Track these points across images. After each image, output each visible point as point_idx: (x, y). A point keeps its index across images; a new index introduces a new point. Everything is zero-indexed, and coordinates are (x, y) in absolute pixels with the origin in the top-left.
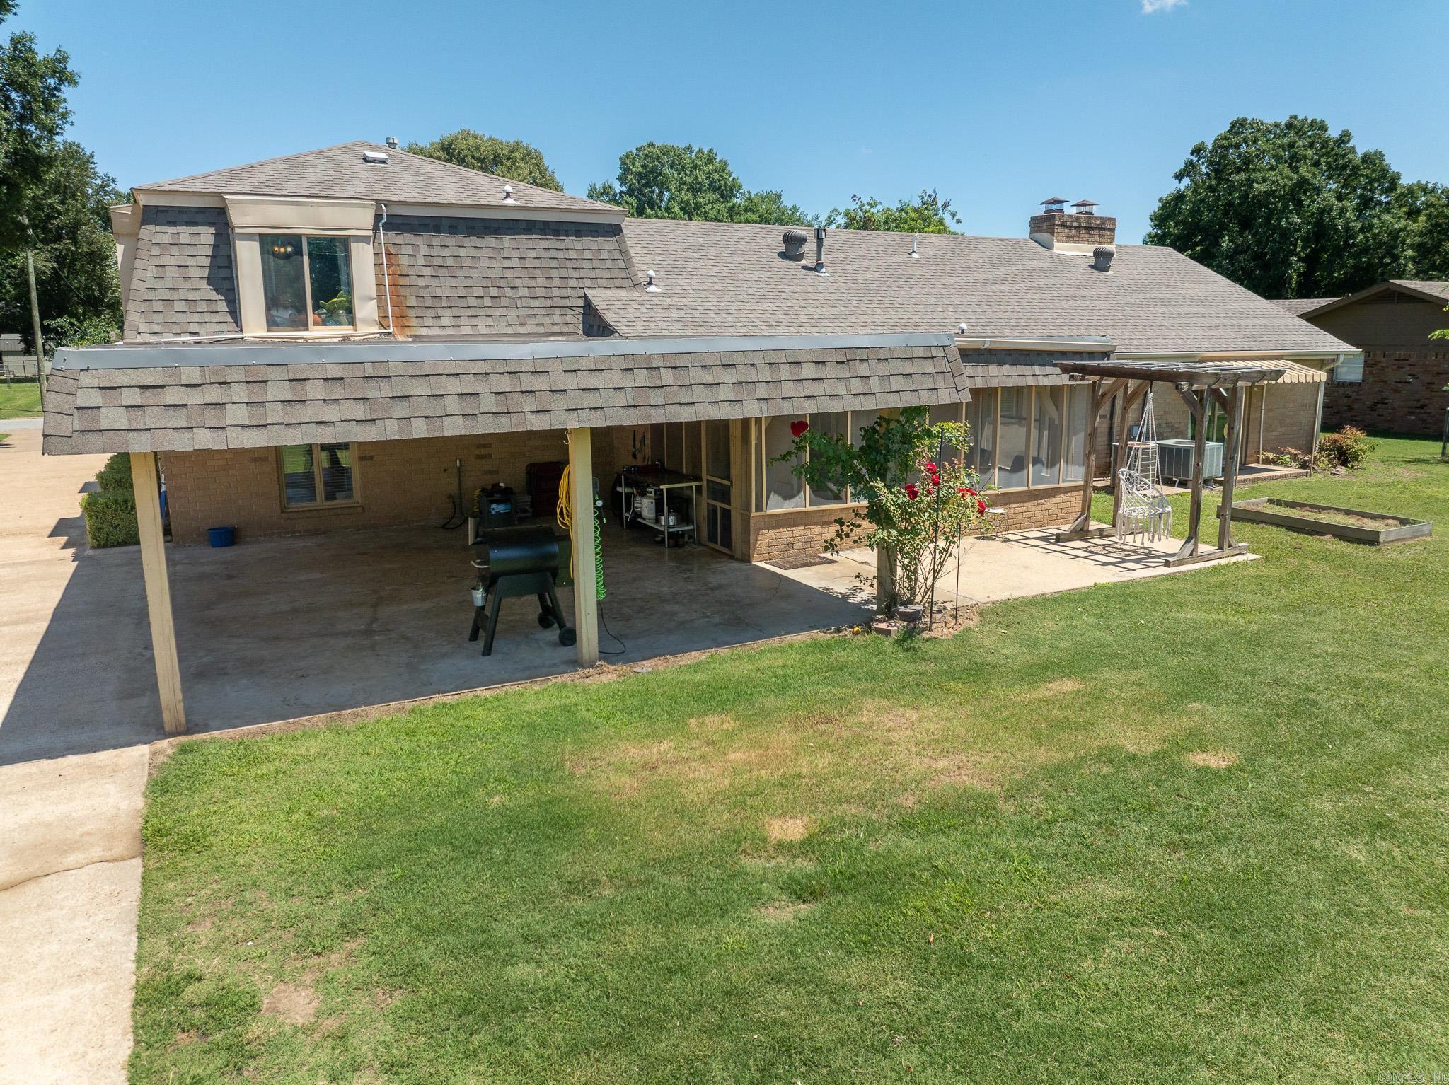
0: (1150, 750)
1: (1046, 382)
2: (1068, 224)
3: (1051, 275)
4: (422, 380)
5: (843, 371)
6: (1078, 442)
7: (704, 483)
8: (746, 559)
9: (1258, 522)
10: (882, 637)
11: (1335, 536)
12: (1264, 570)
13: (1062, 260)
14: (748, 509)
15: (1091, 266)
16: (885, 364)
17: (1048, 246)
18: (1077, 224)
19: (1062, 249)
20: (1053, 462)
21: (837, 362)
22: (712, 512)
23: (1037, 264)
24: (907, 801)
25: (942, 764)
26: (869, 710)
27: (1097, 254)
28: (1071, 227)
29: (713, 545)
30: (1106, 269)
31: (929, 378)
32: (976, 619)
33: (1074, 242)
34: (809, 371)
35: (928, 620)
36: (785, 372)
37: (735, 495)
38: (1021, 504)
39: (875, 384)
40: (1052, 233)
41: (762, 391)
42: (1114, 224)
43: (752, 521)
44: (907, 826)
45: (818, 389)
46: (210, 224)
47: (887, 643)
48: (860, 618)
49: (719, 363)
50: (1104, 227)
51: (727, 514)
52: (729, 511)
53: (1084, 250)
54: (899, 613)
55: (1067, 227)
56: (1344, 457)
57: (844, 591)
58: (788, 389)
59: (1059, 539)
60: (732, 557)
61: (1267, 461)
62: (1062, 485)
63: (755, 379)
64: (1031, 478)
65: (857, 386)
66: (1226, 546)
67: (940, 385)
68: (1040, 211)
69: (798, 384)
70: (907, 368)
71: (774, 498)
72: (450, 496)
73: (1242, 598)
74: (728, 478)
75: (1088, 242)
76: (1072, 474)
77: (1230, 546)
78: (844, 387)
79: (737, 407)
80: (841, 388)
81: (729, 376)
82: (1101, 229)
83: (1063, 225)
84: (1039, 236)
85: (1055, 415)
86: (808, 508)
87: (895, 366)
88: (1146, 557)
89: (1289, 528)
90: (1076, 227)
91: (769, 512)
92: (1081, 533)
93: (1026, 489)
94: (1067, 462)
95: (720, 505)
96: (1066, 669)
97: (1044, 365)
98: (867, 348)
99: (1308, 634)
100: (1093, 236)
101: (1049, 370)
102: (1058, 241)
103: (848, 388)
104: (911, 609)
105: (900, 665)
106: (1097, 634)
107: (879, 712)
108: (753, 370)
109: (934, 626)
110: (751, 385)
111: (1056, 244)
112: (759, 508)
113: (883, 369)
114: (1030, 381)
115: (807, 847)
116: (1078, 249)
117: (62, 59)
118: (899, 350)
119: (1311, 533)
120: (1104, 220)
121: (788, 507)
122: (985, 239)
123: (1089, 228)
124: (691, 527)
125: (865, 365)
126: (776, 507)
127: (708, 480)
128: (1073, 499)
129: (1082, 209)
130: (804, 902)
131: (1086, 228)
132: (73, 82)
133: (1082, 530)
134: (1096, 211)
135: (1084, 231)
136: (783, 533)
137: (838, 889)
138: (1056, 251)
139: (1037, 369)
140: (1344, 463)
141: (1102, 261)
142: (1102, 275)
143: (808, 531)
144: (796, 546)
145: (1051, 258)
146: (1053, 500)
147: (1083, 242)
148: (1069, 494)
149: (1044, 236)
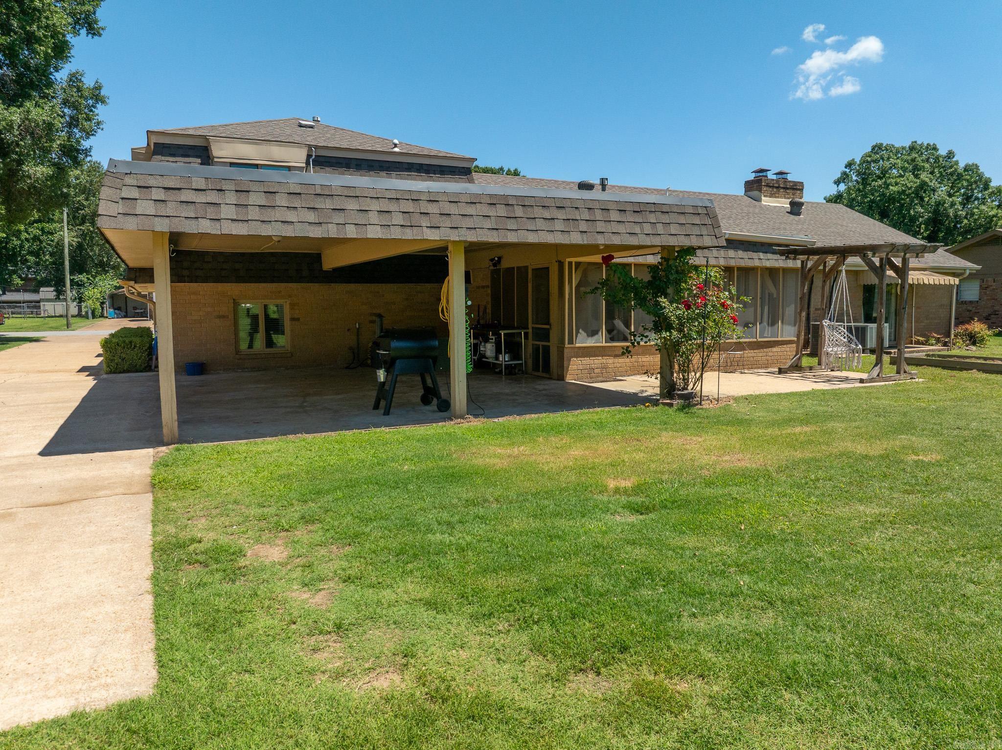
0: (877, 453)
1: (768, 264)
2: (771, 185)
3: (761, 216)
4: (354, 199)
5: (638, 218)
6: (790, 311)
7: (530, 331)
8: (561, 378)
9: (921, 365)
10: (667, 407)
11: (979, 370)
12: (931, 385)
13: (768, 208)
14: (563, 343)
15: (788, 212)
16: (667, 215)
17: (758, 200)
18: (777, 185)
19: (767, 201)
20: (773, 323)
21: (634, 212)
22: (536, 349)
23: (751, 210)
24: (705, 472)
25: (725, 458)
26: (665, 436)
27: (792, 204)
28: (773, 187)
29: (536, 374)
30: (799, 214)
31: (696, 227)
32: (732, 401)
33: (776, 197)
34: (614, 216)
35: (699, 399)
36: (599, 215)
37: (554, 335)
38: (752, 351)
39: (660, 229)
40: (760, 191)
41: (583, 226)
42: (803, 186)
43: (566, 351)
44: (709, 484)
45: (621, 228)
46: (197, 157)
47: (671, 411)
48: (651, 401)
49: (554, 205)
50: (797, 188)
51: (547, 350)
52: (549, 346)
53: (784, 203)
54: (678, 395)
55: (770, 187)
56: (973, 339)
57: (634, 391)
58: (600, 226)
59: (781, 371)
60: (550, 379)
61: (918, 343)
62: (780, 339)
63: (578, 218)
64: (761, 333)
65: (648, 229)
66: (902, 372)
67: (705, 232)
68: (752, 177)
69: (608, 224)
70: (682, 220)
71: (582, 334)
72: (351, 348)
73: (920, 395)
74: (548, 323)
75: (785, 198)
76: (788, 332)
77: (905, 372)
78: (639, 229)
79: (566, 235)
80: (637, 230)
81: (561, 215)
82: (794, 189)
83: (767, 186)
84: (749, 193)
85: (772, 289)
86: (604, 344)
87: (673, 218)
88: (846, 379)
89: (944, 368)
90: (777, 188)
91: (577, 345)
92: (796, 367)
93: (755, 340)
94: (782, 322)
95: (541, 343)
96: (806, 420)
97: (766, 253)
98: (654, 204)
99: (973, 410)
100: (788, 194)
101: (770, 256)
102: (765, 196)
103: (642, 229)
104: (685, 392)
105: (681, 418)
106: (821, 408)
107: (673, 437)
108: (577, 212)
109: (703, 403)
110: (576, 222)
111: (763, 198)
112: (571, 342)
113: (665, 218)
114: (757, 263)
115: (638, 490)
116: (779, 202)
117: (98, 87)
118: (676, 207)
119: (961, 370)
120: (795, 183)
121: (590, 342)
122: (715, 194)
123: (785, 188)
124: (521, 362)
125: (653, 215)
126: (583, 341)
127: (533, 328)
128: (788, 349)
129: (780, 176)
130: (642, 514)
131: (784, 188)
132: (103, 102)
133: (797, 366)
134: (790, 178)
135: (782, 190)
136: (587, 361)
137: (665, 507)
138: (763, 203)
139: (761, 255)
140: (974, 344)
141: (796, 208)
142: (797, 218)
143: (604, 361)
144: (596, 371)
145: (761, 207)
146: (774, 349)
147: (781, 197)
148: (785, 346)
149: (755, 193)
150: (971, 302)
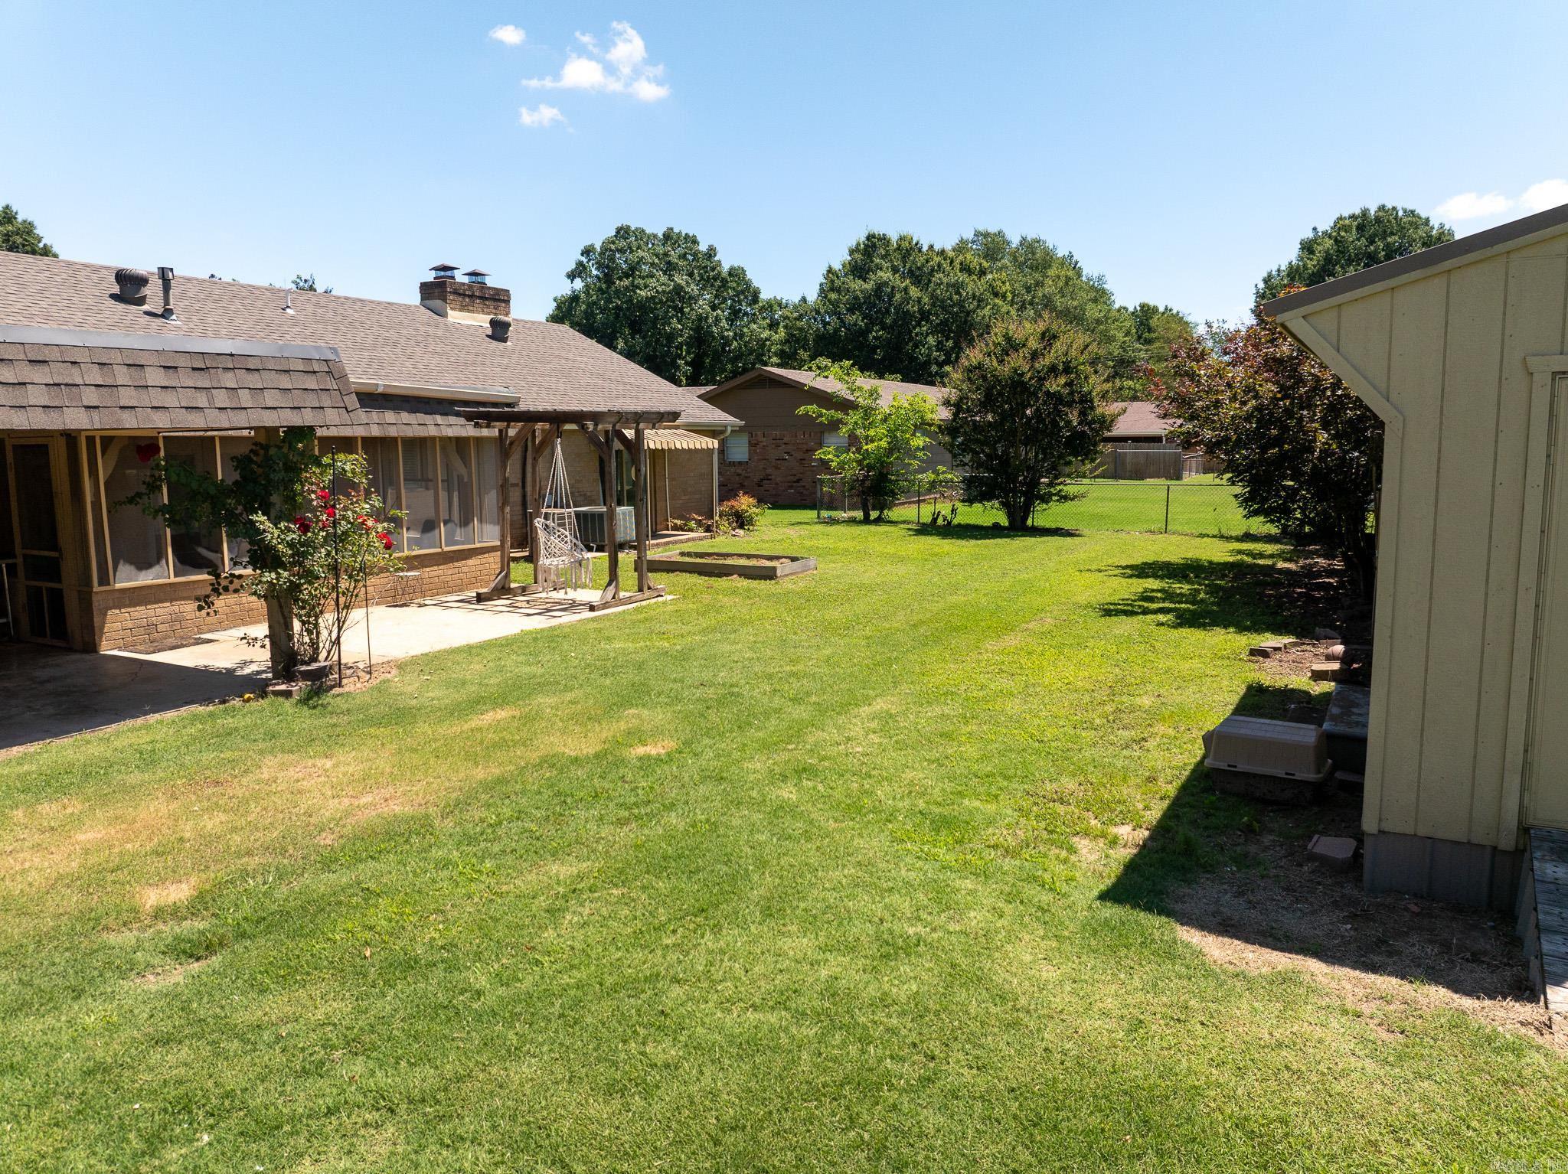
0: (591, 751)
1: (450, 432)
2: (461, 291)
3: (447, 341)
5: (202, 381)
6: (491, 499)
7: (20, 560)
8: (91, 647)
9: (673, 571)
10: (281, 699)
11: (740, 575)
12: (682, 606)
13: (457, 328)
14: (89, 584)
15: (488, 336)
16: (256, 375)
17: (442, 314)
18: (470, 293)
19: (455, 316)
20: (466, 522)
21: (194, 369)
22: (35, 595)
23: (431, 330)
24: (327, 839)
25: (364, 800)
26: (269, 767)
27: (494, 323)
28: (464, 295)
29: (40, 640)
30: (505, 340)
31: (311, 395)
32: (394, 671)
33: (469, 311)
34: (154, 377)
35: (337, 676)
36: (122, 376)
37: (69, 567)
38: (436, 568)
39: (245, 398)
40: (445, 300)
41: (91, 397)
42: (509, 296)
43: (95, 598)
44: (328, 863)
45: (169, 399)
47: (287, 705)
48: (256, 686)
49: (22, 357)
50: (499, 298)
51: (57, 596)
52: (61, 590)
53: (480, 320)
54: (301, 672)
55: (460, 295)
56: (741, 521)
57: (229, 666)
58: (127, 397)
59: (480, 598)
60: (70, 650)
61: (676, 528)
62: (478, 545)
63: (78, 381)
64: (444, 539)
65: (221, 399)
66: (645, 589)
68: (430, 277)
69: (143, 391)
70: (285, 382)
71: (125, 569)
73: (665, 628)
74: (55, 547)
75: (483, 312)
76: (489, 534)
77: (649, 588)
78: (205, 399)
79: (54, 414)
80: (202, 400)
81: (40, 375)
82: (496, 300)
83: (455, 292)
84: (429, 303)
85: (463, 471)
86: (173, 579)
87: (270, 380)
88: (572, 606)
89: (700, 573)
90: (470, 296)
91: (118, 586)
92: (502, 590)
93: (439, 550)
94: (481, 521)
95: (45, 585)
96: (499, 700)
97: (446, 414)
98: (232, 355)
99: (726, 647)
100: (488, 307)
101: (452, 419)
102: (452, 309)
103: (211, 400)
104: (314, 666)
105: (304, 720)
106: (528, 669)
107: (283, 766)
108: (75, 370)
109: (345, 681)
110: (73, 389)
111: (450, 312)
112: (104, 580)
113: (254, 381)
114: (432, 431)
115: (199, 904)
116: (475, 319)
118: (273, 361)
119: (720, 575)
120: (498, 291)
121: (146, 579)
122: (372, 302)
123: (483, 298)
124: (4, 620)
125: (230, 375)
126: (127, 578)
127: (25, 556)
128: (491, 560)
129: (474, 278)
130: (198, 959)
131: (480, 298)
133: (503, 588)
134: (490, 282)
135: (478, 301)
136: (141, 612)
137: (243, 935)
138: (450, 319)
139: (439, 419)
140: (741, 526)
141: (499, 331)
142: (501, 345)
143: (176, 609)
144: (161, 628)
145: (446, 326)
146: (470, 562)
147: (478, 312)
148: (486, 555)
149: (437, 303)
150: (740, 463)
